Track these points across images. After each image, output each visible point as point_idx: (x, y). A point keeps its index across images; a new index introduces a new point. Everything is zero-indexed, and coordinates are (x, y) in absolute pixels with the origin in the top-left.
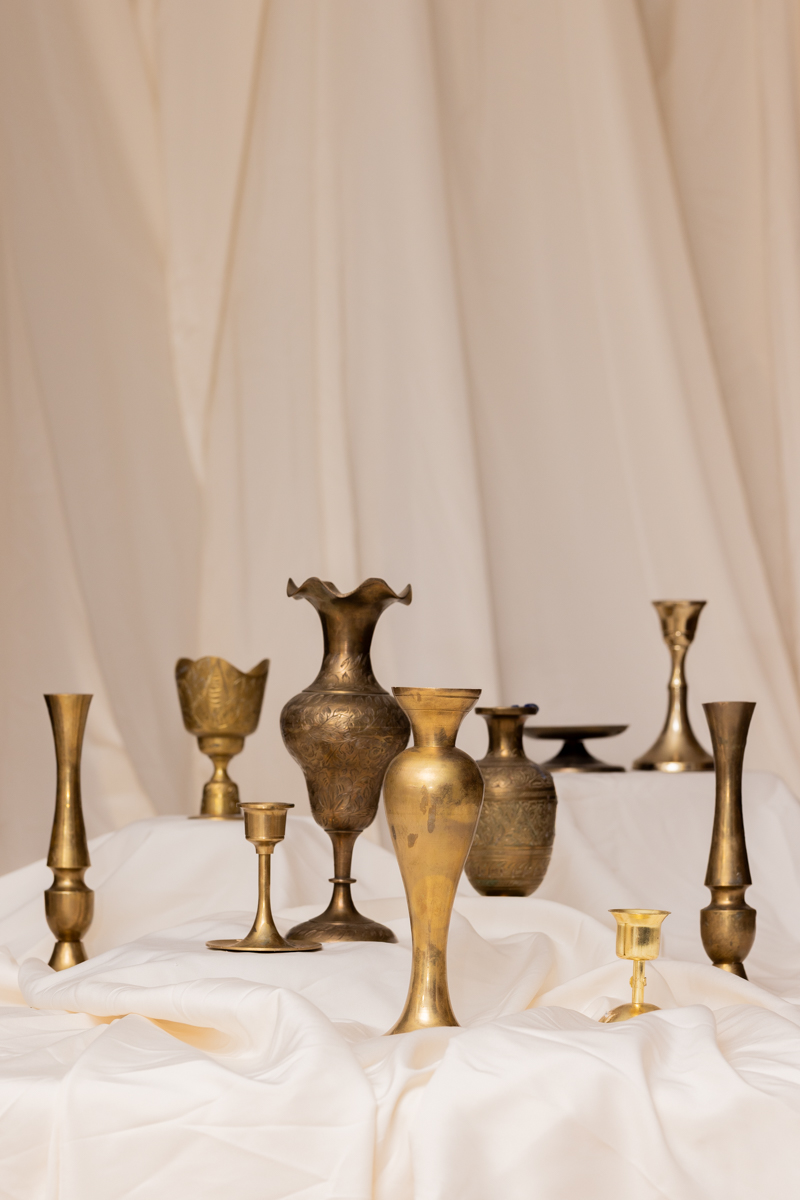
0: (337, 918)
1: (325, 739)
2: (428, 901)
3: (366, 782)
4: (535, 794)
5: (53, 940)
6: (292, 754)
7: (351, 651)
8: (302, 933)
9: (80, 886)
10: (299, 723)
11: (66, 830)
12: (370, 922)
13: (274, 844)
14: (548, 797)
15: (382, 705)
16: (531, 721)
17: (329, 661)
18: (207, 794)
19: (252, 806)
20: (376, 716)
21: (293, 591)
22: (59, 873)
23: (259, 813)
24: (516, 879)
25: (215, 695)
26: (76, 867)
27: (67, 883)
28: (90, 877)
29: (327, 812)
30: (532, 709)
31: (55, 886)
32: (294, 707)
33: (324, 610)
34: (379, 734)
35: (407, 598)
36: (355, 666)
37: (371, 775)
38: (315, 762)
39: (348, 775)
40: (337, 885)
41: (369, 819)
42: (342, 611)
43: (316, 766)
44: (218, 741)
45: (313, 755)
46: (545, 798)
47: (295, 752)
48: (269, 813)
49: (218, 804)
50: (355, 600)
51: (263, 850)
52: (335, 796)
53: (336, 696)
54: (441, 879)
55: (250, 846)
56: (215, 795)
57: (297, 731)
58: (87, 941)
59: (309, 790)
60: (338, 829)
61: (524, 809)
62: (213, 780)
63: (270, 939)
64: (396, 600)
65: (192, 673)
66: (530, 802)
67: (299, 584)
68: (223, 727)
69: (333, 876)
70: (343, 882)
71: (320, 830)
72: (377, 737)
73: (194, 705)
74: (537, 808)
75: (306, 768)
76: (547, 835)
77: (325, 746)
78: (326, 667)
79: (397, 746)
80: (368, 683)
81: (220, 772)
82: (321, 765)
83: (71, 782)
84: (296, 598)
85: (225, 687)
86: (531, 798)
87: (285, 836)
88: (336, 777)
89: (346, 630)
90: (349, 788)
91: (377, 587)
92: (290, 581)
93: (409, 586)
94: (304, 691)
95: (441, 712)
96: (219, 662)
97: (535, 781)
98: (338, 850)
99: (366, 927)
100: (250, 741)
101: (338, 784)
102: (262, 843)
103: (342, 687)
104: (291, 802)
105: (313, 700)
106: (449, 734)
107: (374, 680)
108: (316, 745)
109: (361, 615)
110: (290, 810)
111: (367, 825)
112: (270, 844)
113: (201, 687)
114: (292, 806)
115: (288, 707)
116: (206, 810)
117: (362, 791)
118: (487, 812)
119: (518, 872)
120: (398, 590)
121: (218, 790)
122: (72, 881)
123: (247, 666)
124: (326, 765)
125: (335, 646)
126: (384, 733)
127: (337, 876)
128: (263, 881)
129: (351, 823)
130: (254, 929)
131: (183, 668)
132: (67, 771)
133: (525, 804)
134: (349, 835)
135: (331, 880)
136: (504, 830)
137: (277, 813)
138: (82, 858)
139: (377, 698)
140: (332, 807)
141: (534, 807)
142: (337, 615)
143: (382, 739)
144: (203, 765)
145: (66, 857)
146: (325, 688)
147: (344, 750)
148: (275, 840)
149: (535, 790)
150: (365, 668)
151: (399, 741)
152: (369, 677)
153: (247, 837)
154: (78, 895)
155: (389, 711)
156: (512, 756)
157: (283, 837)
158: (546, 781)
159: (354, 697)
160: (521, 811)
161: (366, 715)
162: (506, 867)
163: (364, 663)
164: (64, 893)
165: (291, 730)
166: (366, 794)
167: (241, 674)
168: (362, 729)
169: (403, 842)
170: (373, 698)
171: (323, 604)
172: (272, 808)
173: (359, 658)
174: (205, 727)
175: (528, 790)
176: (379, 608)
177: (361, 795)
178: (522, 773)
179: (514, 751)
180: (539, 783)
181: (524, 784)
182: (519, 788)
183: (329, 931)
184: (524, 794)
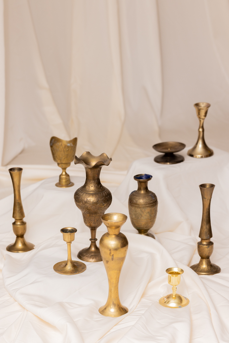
9: (23, 223)
24: (145, 227)
29: (88, 224)
30: (150, 177)
45: (83, 210)
46: (154, 205)
51: (69, 244)
52: (90, 220)
61: (148, 209)
65: (54, 147)
73: (55, 156)
74: (152, 208)
76: (154, 215)
86: (150, 206)
97: (151, 201)
101: (91, 217)
112: (70, 242)
113: (57, 151)
118: (137, 210)
119: (146, 226)
122: (20, 222)
124: (87, 213)
136: (142, 216)
141: (150, 208)
146: (86, 191)
149: (151, 204)
156: (145, 192)
158: (154, 200)
162: (142, 225)
175: (149, 204)
177: (98, 219)
178: (147, 199)
179: (145, 190)
180: (152, 201)
181: (148, 202)
182: (146, 204)
183: (89, 257)
184: (147, 205)
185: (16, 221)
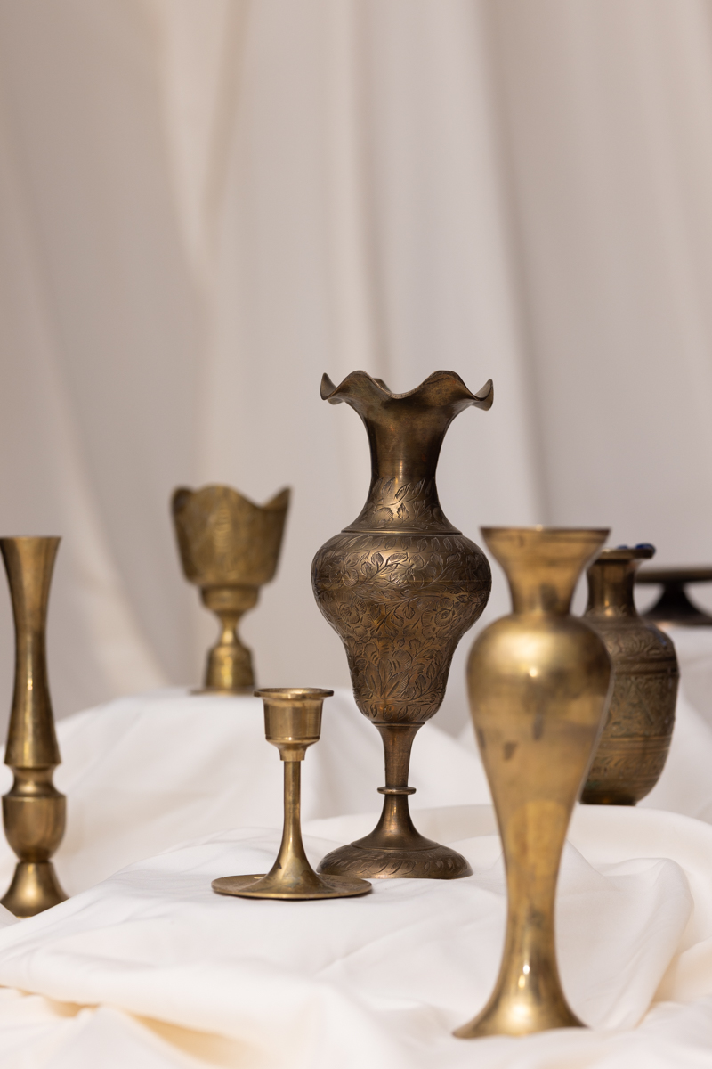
0: (389, 843)
1: (375, 597)
2: (531, 837)
3: (431, 657)
4: (652, 667)
5: (12, 859)
6: (329, 619)
7: (410, 475)
8: (343, 863)
9: (48, 791)
10: (338, 577)
11: (28, 719)
12: (435, 847)
13: (305, 747)
14: (669, 670)
15: (454, 551)
16: (646, 565)
17: (378, 490)
18: (212, 661)
19: (275, 695)
20: (445, 567)
21: (331, 392)
22: (20, 775)
23: (285, 704)
24: (624, 780)
25: (221, 533)
26: (42, 765)
27: (29, 788)
28: (61, 779)
29: (376, 699)
30: (646, 551)
31: (15, 790)
32: (329, 554)
33: (373, 418)
34: (450, 590)
35: (486, 400)
36: (416, 495)
37: (437, 647)
38: (360, 630)
39: (406, 648)
40: (388, 797)
41: (434, 708)
42: (397, 418)
43: (362, 635)
44: (226, 594)
45: (358, 620)
46: (664, 671)
47: (332, 616)
48: (298, 704)
49: (226, 674)
50: (414, 402)
51: (290, 755)
52: (388, 679)
53: (389, 537)
54: (551, 806)
55: (273, 751)
56: (222, 664)
57: (335, 587)
58: (57, 861)
59: (351, 668)
60: (391, 721)
61: (637, 687)
62: (220, 644)
63: (301, 880)
64: (472, 402)
65: (193, 506)
66: (646, 677)
67: (337, 381)
68: (233, 576)
69: (383, 784)
70: (397, 793)
71: (367, 722)
72: (446, 594)
73: (196, 547)
74: (655, 685)
75: (347, 639)
76: (666, 721)
77: (374, 607)
78: (373, 497)
79: (474, 606)
80: (433, 518)
81: (228, 637)
82: (369, 634)
83: (33, 653)
84: (333, 402)
85: (235, 525)
86: (646, 672)
87: (321, 736)
88: (390, 650)
89: (402, 445)
90: (407, 666)
91: (448, 385)
92: (325, 378)
93: (490, 382)
94: (343, 531)
95: (552, 563)
96: (226, 492)
97: (652, 649)
98: (391, 750)
99: (430, 854)
100: (268, 593)
101: (392, 659)
102: (289, 747)
103: (400, 525)
104: (329, 688)
105: (357, 544)
106: (562, 595)
107: (441, 515)
108: (362, 606)
109: (423, 423)
110: (327, 700)
111: (429, 715)
112: (300, 748)
113: (204, 523)
114: (330, 693)
115: (322, 553)
116: (210, 683)
117: (425, 670)
120: (475, 387)
121: (226, 655)
122: (37, 784)
123: (261, 495)
124: (376, 634)
125: (386, 468)
126: (457, 589)
127: (388, 785)
128: (290, 798)
129: (409, 713)
130: (278, 865)
131: (181, 499)
132: (29, 639)
133: (639, 680)
134: (407, 728)
135: (380, 790)
137: (309, 703)
138: (49, 752)
139: (447, 539)
140: (383, 691)
141: (651, 683)
142: (390, 424)
143: (454, 598)
144: (208, 627)
145: (27, 752)
146: (374, 527)
147: (402, 614)
148: (306, 742)
149: (652, 661)
150: (427, 498)
151: (477, 600)
152: (435, 511)
153: (268, 738)
154: (45, 803)
155: (463, 558)
156: (620, 614)
157: (318, 738)
158: (666, 648)
159: (415, 539)
160: (633, 689)
161: (432, 564)
162: (612, 764)
163: (427, 491)
164: (27, 800)
165: (327, 586)
166: (431, 674)
167: (254, 508)
168: (426, 584)
169: (496, 752)
170: (441, 540)
171: (371, 408)
172: (303, 697)
173: (421, 485)
174: (210, 577)
175: (643, 661)
176: (449, 414)
177: (424, 674)
178: (636, 639)
179: (623, 607)
180: (658, 652)
181: (638, 653)
182: (630, 658)
183: (379, 860)
184: (637, 667)
185: (21, 775)
